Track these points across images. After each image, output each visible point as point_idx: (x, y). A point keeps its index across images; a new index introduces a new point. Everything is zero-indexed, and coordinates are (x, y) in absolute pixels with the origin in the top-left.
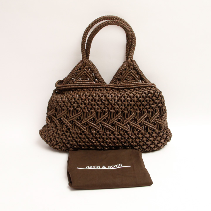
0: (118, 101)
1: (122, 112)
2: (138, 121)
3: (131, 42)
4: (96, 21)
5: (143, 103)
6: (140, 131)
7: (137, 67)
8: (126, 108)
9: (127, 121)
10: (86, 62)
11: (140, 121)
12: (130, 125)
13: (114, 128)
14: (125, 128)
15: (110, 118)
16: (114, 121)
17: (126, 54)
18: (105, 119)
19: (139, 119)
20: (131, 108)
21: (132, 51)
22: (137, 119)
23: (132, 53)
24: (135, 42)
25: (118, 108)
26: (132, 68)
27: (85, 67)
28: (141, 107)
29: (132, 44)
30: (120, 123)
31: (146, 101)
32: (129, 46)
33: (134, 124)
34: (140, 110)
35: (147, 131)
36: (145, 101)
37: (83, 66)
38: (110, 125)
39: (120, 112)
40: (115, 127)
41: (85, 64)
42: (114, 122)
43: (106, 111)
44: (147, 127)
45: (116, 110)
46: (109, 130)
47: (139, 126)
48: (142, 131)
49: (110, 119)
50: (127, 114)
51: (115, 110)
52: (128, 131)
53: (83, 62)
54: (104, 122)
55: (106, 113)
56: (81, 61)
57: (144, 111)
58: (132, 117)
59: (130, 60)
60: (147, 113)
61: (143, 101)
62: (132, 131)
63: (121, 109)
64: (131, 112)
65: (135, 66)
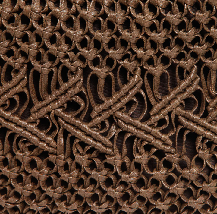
0: (69, 22)
1: (86, 71)
2: (154, 110)
5: (182, 32)
6: (160, 154)
8: (104, 54)
9: (104, 111)
11: (164, 112)
12: (118, 127)
13: (50, 139)
14: (95, 140)
15: (33, 95)
16: (49, 108)
18: (12, 100)
19: (158, 101)
20: (126, 57)
22: (153, 101)
25: (67, 57)
28: (171, 52)
30: (78, 117)
31: (196, 24)
33: (137, 122)
34: (165, 60)
35: (193, 152)
36: (189, 25)
38: (32, 123)
39: (77, 70)
40: (54, 133)
42: (49, 113)
43: (17, 66)
44: (193, 136)
45: (60, 63)
46: (28, 144)
47: (157, 131)
48: (170, 153)
49: (35, 100)
50: (108, 79)
51: (56, 62)
52: (110, 150)
54: (7, 110)
55: (17, 72)
57: (181, 69)
58: (127, 93)
60: (198, 73)
61: (182, 26)
62: (125, 150)
63: (82, 58)
64: (124, 71)
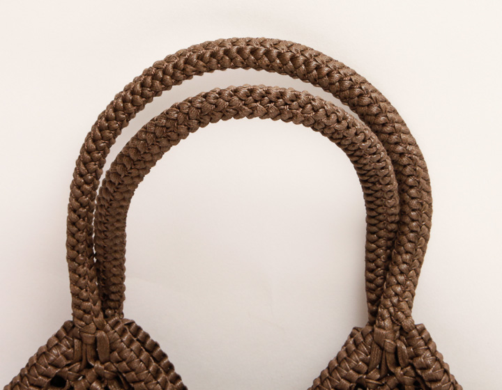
3: (396, 210)
4: (154, 77)
7: (439, 374)
10: (96, 340)
17: (368, 280)
21: (404, 267)
23: (401, 278)
24: (425, 209)
26: (408, 379)
27: (89, 367)
29: (401, 223)
32: (382, 233)
37: (80, 361)
41: (89, 348)
53: (80, 339)
56: (68, 328)
59: (387, 323)
65: (428, 367)
